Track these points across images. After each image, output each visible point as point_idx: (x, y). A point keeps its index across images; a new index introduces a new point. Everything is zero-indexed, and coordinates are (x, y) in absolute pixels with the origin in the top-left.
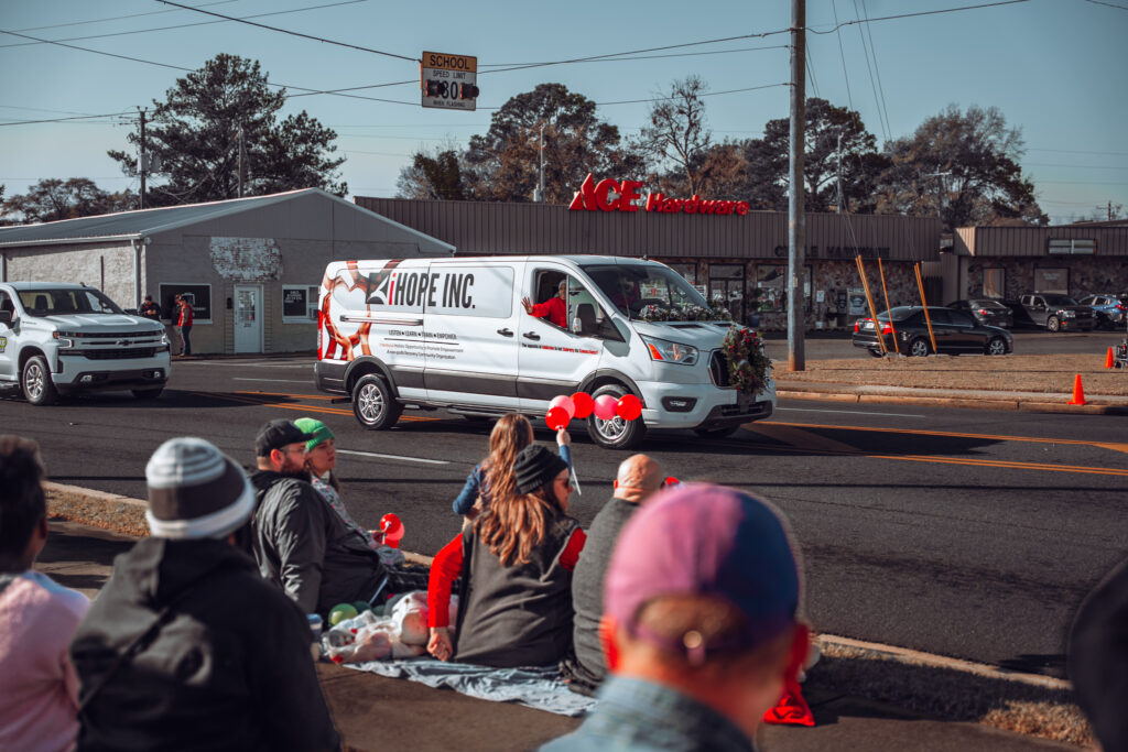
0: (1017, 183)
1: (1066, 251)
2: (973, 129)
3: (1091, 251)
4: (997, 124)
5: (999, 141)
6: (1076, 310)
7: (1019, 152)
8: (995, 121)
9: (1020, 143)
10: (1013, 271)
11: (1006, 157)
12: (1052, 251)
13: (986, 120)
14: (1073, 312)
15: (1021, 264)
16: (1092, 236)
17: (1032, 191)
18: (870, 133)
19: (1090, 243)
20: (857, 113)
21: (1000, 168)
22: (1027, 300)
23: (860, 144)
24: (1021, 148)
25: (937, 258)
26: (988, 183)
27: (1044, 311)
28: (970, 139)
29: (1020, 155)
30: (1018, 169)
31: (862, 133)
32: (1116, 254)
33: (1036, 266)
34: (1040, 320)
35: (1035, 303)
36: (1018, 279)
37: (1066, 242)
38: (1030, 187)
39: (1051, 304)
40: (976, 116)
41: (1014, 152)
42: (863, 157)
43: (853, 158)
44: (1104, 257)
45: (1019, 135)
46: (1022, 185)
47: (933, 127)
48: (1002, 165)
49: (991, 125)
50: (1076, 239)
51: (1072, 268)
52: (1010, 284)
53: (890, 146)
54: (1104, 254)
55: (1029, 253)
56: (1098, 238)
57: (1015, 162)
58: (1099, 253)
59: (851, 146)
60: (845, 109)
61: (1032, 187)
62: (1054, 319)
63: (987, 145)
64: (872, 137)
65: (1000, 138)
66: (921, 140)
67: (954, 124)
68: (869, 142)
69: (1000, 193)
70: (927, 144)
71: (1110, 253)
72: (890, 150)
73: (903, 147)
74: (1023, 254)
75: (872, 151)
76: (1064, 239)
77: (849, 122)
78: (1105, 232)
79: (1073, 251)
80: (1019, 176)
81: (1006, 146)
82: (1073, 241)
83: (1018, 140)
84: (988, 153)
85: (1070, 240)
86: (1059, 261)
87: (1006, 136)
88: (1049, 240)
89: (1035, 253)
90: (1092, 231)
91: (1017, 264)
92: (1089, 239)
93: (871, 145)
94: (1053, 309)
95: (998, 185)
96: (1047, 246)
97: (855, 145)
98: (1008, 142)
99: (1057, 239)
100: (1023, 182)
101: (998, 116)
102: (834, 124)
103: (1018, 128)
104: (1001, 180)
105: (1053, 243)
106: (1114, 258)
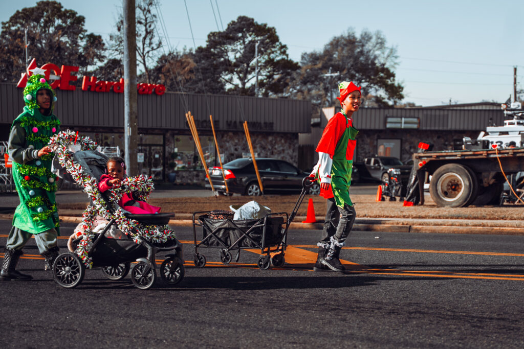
0: (393, 85)
1: (398, 126)
2: (363, 46)
3: (415, 126)
4: (381, 43)
5: (382, 55)
6: (401, 169)
7: (395, 64)
8: (379, 41)
9: (396, 57)
10: (363, 141)
11: (386, 66)
12: (388, 126)
13: (374, 40)
14: (398, 170)
15: (368, 136)
16: (416, 115)
17: (402, 91)
18: (283, 44)
19: (415, 120)
20: (273, 28)
21: (382, 75)
22: (369, 161)
23: (276, 51)
24: (397, 61)
25: (309, 131)
26: (372, 85)
27: (379, 169)
28: (361, 53)
29: (396, 66)
30: (393, 75)
31: (277, 43)
32: (433, 128)
33: (379, 138)
34: (377, 175)
35: (374, 164)
36: (366, 146)
37: (398, 120)
38: (400, 88)
39: (385, 164)
40: (366, 37)
41: (392, 64)
42: (278, 61)
43: (270, 62)
44: (426, 131)
45: (396, 51)
46: (395, 87)
47: (336, 44)
48: (382, 72)
49: (377, 43)
50: (405, 117)
51: (404, 139)
52: (360, 150)
53: (306, 56)
54: (424, 128)
55: (372, 127)
56: (421, 116)
57: (392, 70)
58: (421, 128)
59: (270, 54)
60: (265, 25)
61: (402, 88)
62: (386, 175)
63: (372, 57)
64: (285, 46)
65: (383, 53)
66: (328, 53)
67: (350, 42)
68: (282, 50)
69: (382, 93)
70: (332, 56)
71: (428, 128)
72: (305, 60)
73: (314, 58)
74: (368, 127)
75: (284, 57)
76: (397, 117)
77: (269, 36)
78: (425, 112)
79: (403, 126)
80: (394, 80)
81: (387, 59)
82: (403, 119)
83: (395, 55)
84: (373, 64)
85: (401, 117)
86: (394, 133)
87: (387, 52)
88: (386, 117)
89: (377, 127)
90: (416, 112)
91: (365, 136)
92: (414, 117)
93: (284, 53)
94: (386, 168)
95: (380, 87)
96: (385, 122)
97: (273, 52)
98: (388, 56)
99: (393, 117)
100: (396, 84)
101: (382, 37)
102: (257, 36)
103: (394, 47)
104: (383, 84)
105: (389, 120)
106: (431, 131)
